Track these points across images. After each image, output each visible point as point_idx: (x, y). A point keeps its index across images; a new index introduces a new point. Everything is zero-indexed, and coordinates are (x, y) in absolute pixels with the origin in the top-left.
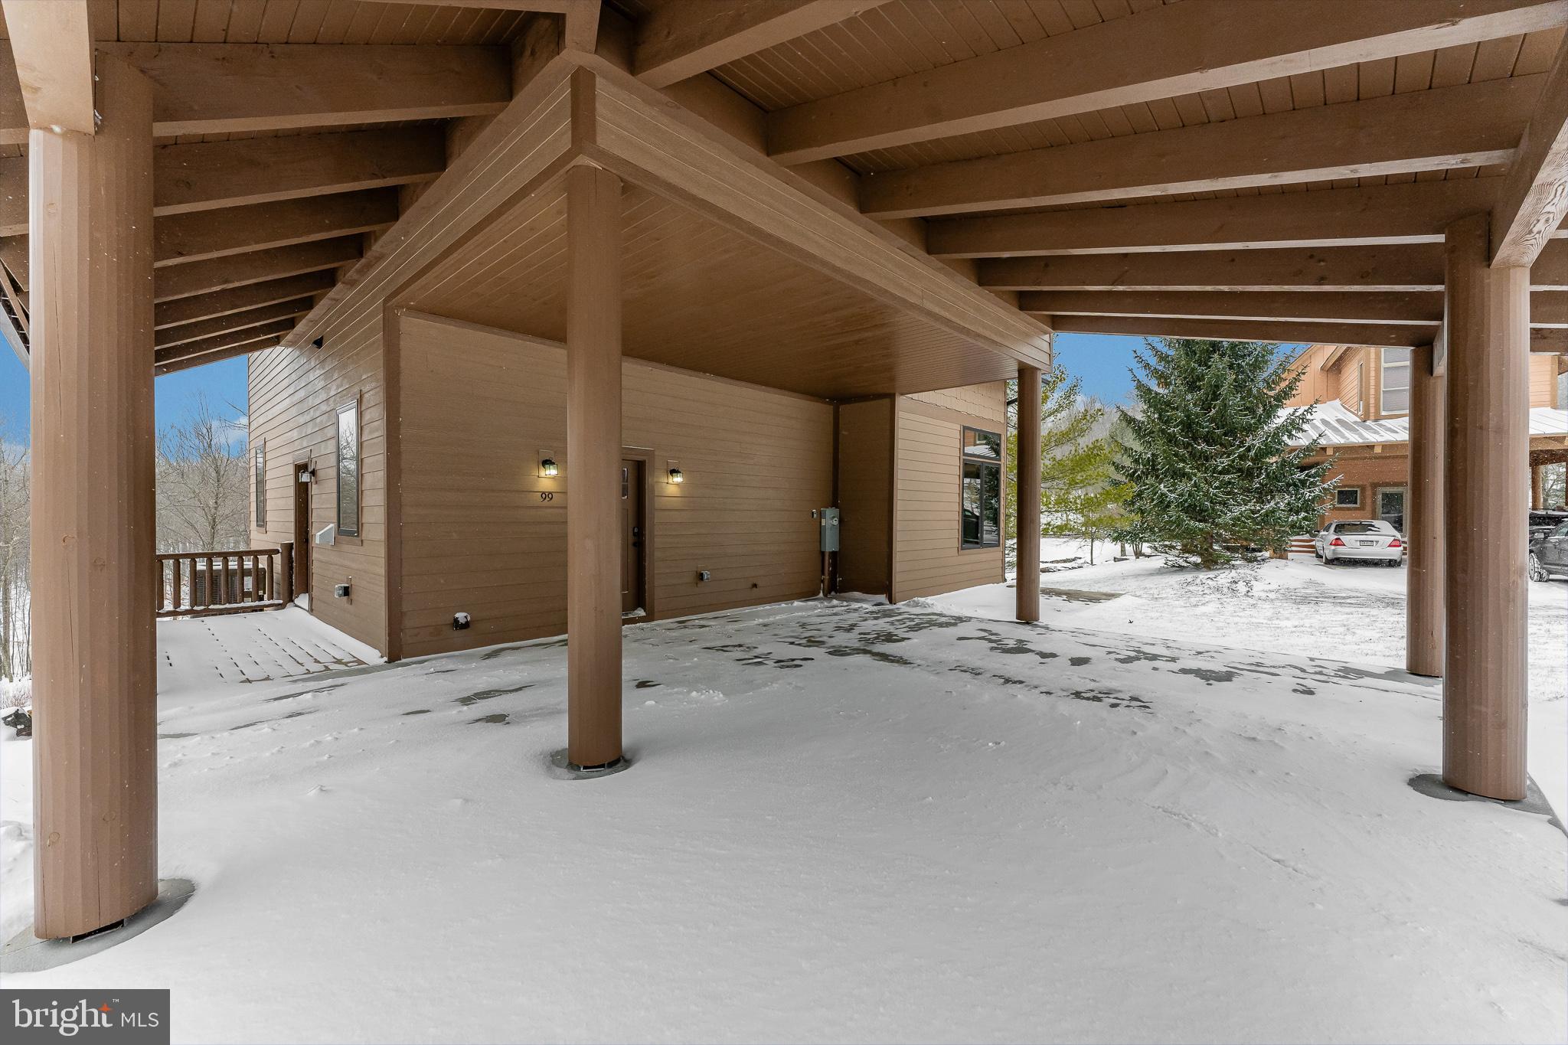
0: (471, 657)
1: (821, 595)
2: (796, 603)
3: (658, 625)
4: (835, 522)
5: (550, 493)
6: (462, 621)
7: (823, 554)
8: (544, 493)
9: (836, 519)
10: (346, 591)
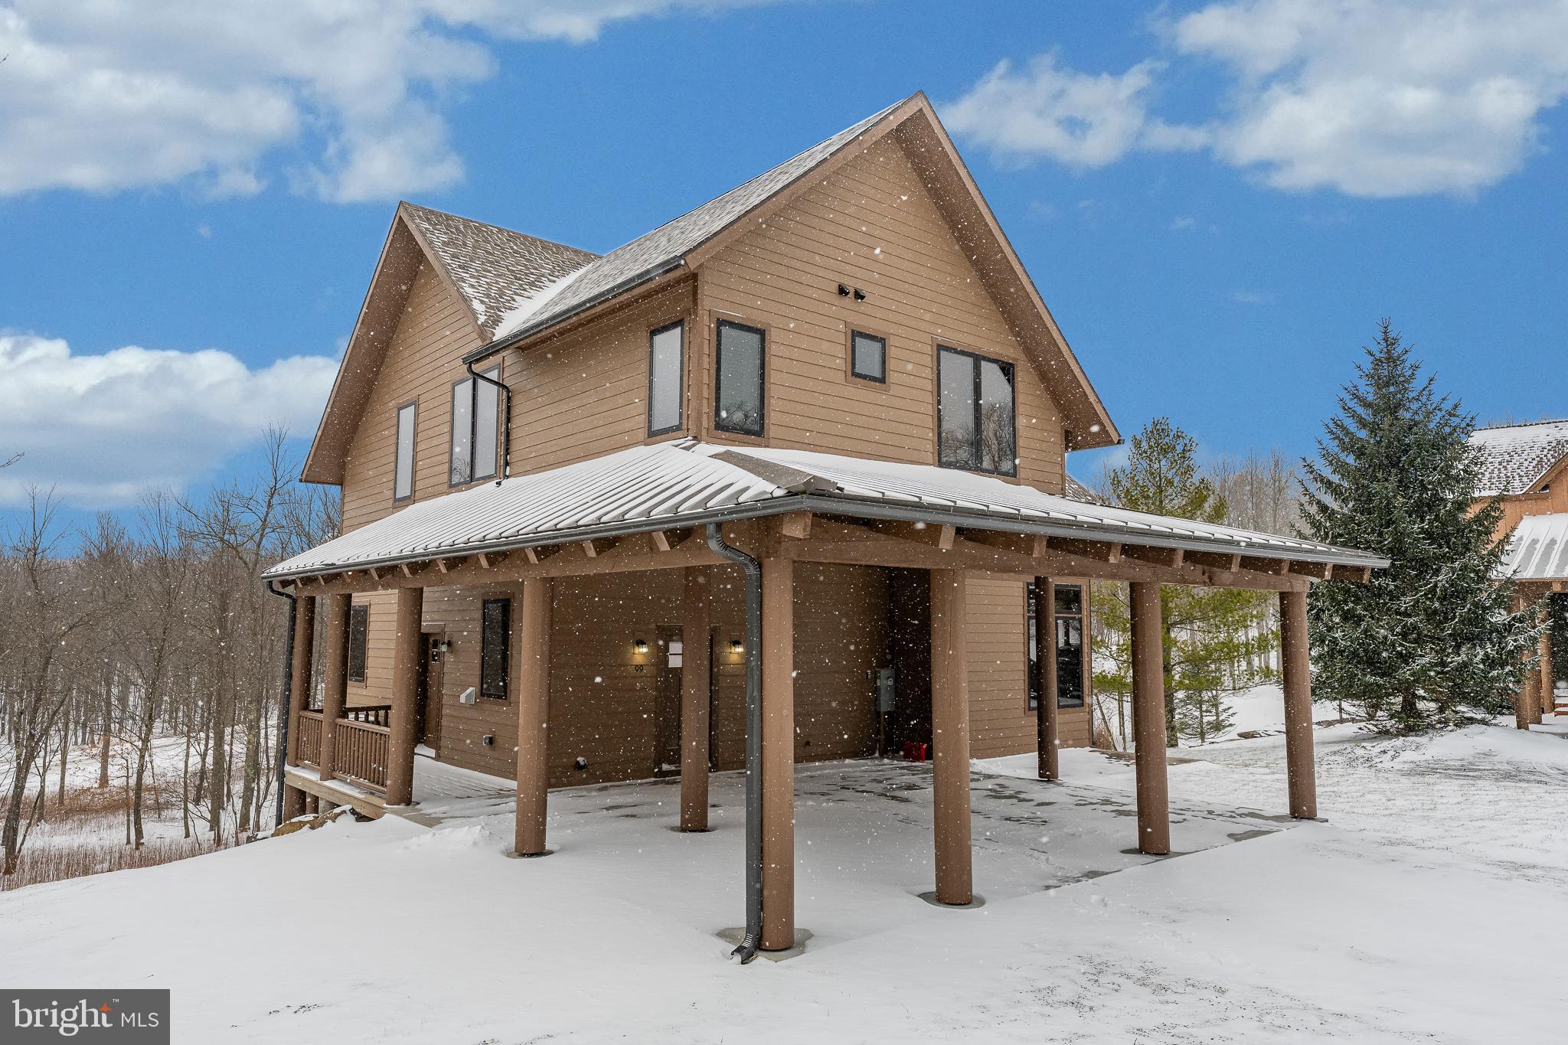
0: (590, 790)
1: (877, 755)
2: (847, 761)
3: (723, 775)
4: (890, 682)
5: (641, 666)
6: (582, 763)
7: (878, 714)
8: (637, 666)
9: (890, 679)
10: (491, 741)
